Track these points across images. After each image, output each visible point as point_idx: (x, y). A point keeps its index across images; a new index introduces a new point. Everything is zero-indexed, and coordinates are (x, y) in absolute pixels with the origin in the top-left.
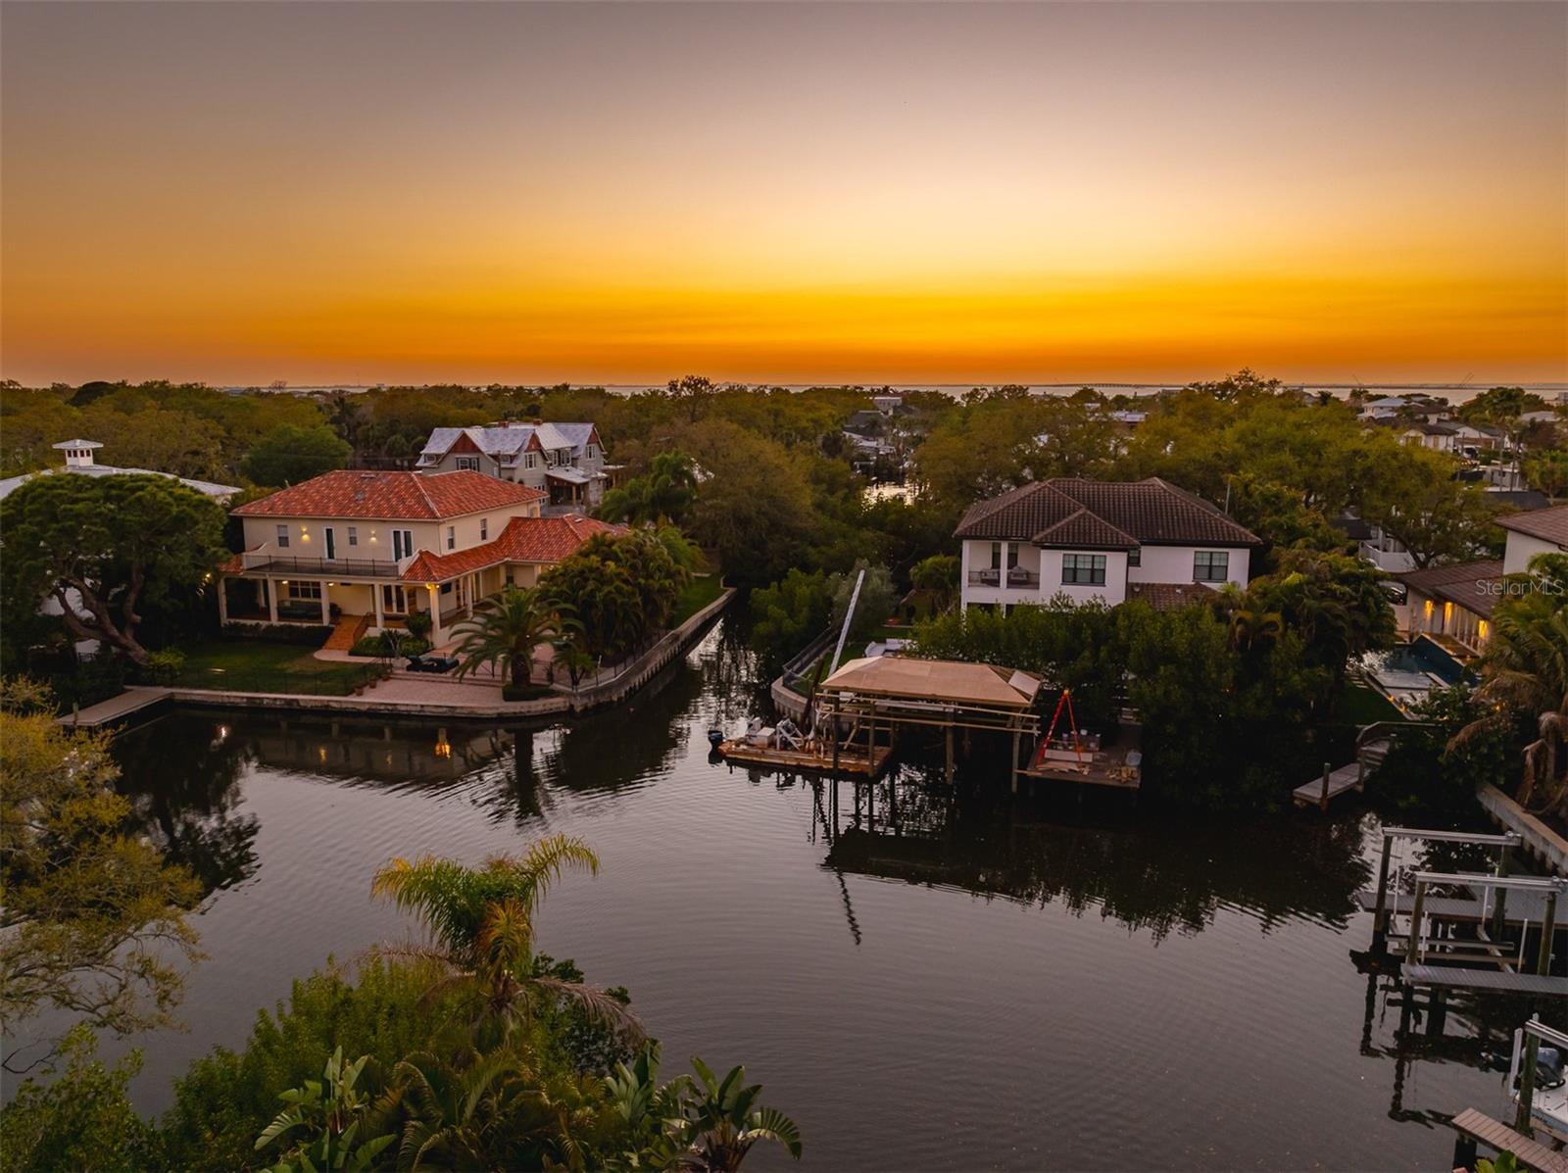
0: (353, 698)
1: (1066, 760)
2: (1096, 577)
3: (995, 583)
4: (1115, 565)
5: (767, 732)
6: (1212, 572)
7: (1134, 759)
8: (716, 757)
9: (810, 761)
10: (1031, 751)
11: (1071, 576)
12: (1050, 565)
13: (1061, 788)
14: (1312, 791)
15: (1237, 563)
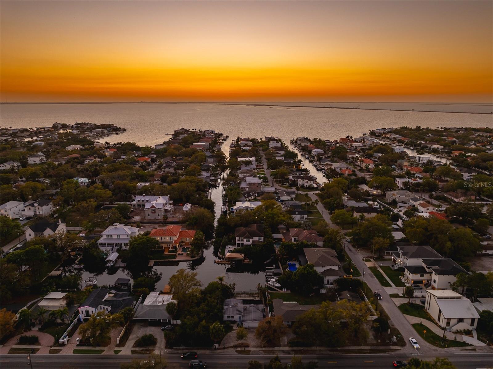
0: (175, 260)
1: (246, 261)
2: (249, 241)
3: (239, 241)
4: (251, 240)
5: (220, 260)
6: (260, 239)
7: (252, 261)
8: (215, 263)
9: (224, 263)
10: (244, 261)
11: (247, 241)
12: (245, 240)
13: (246, 264)
14: (265, 262)
15: (262, 238)
